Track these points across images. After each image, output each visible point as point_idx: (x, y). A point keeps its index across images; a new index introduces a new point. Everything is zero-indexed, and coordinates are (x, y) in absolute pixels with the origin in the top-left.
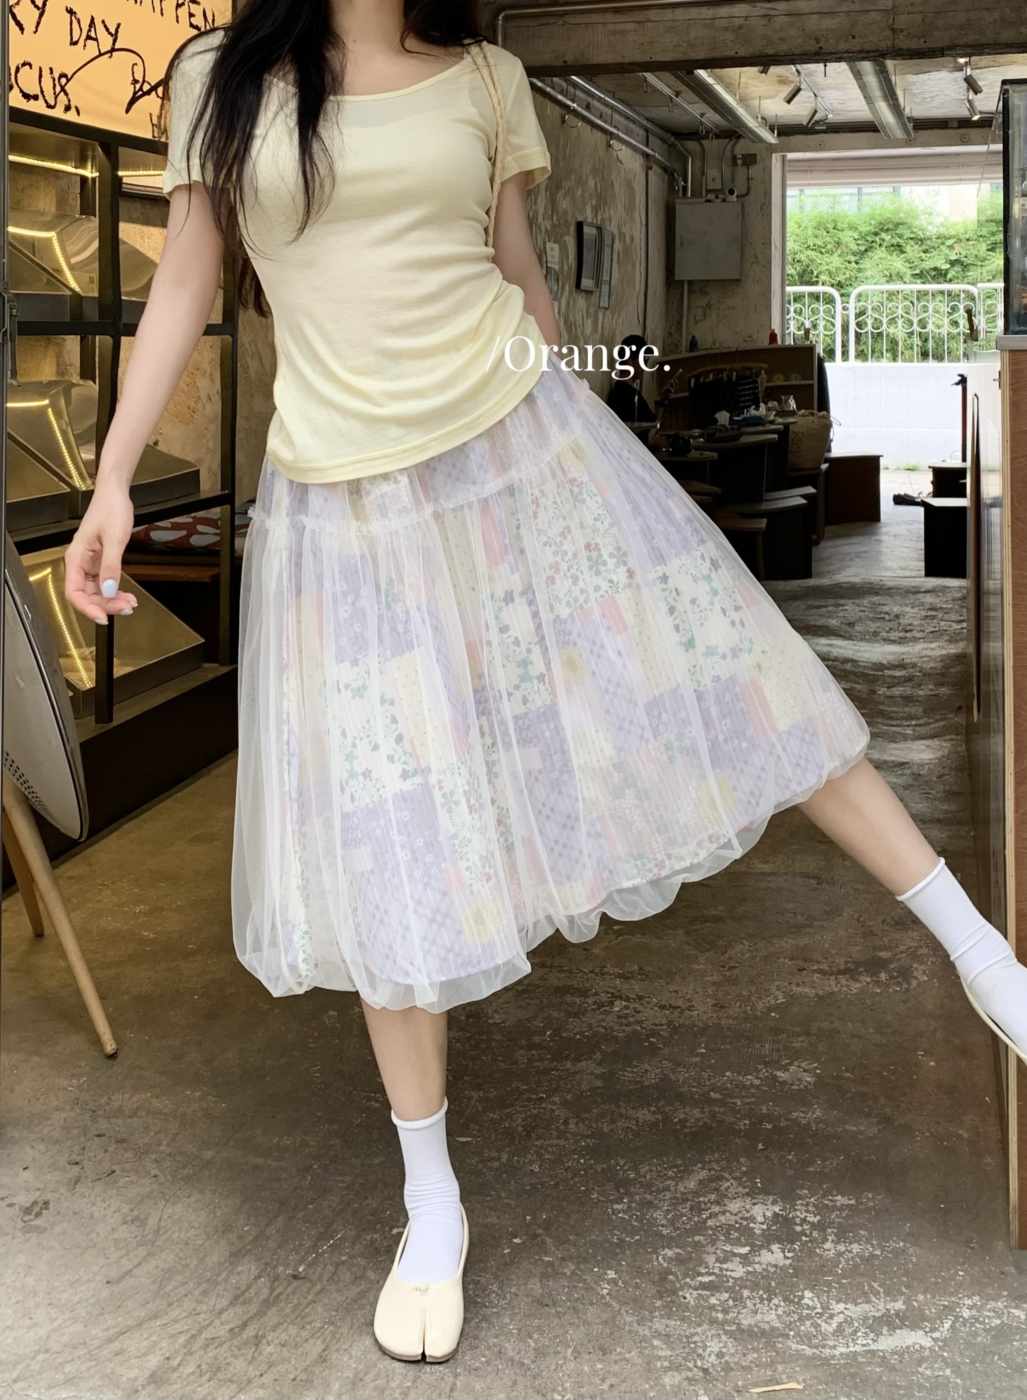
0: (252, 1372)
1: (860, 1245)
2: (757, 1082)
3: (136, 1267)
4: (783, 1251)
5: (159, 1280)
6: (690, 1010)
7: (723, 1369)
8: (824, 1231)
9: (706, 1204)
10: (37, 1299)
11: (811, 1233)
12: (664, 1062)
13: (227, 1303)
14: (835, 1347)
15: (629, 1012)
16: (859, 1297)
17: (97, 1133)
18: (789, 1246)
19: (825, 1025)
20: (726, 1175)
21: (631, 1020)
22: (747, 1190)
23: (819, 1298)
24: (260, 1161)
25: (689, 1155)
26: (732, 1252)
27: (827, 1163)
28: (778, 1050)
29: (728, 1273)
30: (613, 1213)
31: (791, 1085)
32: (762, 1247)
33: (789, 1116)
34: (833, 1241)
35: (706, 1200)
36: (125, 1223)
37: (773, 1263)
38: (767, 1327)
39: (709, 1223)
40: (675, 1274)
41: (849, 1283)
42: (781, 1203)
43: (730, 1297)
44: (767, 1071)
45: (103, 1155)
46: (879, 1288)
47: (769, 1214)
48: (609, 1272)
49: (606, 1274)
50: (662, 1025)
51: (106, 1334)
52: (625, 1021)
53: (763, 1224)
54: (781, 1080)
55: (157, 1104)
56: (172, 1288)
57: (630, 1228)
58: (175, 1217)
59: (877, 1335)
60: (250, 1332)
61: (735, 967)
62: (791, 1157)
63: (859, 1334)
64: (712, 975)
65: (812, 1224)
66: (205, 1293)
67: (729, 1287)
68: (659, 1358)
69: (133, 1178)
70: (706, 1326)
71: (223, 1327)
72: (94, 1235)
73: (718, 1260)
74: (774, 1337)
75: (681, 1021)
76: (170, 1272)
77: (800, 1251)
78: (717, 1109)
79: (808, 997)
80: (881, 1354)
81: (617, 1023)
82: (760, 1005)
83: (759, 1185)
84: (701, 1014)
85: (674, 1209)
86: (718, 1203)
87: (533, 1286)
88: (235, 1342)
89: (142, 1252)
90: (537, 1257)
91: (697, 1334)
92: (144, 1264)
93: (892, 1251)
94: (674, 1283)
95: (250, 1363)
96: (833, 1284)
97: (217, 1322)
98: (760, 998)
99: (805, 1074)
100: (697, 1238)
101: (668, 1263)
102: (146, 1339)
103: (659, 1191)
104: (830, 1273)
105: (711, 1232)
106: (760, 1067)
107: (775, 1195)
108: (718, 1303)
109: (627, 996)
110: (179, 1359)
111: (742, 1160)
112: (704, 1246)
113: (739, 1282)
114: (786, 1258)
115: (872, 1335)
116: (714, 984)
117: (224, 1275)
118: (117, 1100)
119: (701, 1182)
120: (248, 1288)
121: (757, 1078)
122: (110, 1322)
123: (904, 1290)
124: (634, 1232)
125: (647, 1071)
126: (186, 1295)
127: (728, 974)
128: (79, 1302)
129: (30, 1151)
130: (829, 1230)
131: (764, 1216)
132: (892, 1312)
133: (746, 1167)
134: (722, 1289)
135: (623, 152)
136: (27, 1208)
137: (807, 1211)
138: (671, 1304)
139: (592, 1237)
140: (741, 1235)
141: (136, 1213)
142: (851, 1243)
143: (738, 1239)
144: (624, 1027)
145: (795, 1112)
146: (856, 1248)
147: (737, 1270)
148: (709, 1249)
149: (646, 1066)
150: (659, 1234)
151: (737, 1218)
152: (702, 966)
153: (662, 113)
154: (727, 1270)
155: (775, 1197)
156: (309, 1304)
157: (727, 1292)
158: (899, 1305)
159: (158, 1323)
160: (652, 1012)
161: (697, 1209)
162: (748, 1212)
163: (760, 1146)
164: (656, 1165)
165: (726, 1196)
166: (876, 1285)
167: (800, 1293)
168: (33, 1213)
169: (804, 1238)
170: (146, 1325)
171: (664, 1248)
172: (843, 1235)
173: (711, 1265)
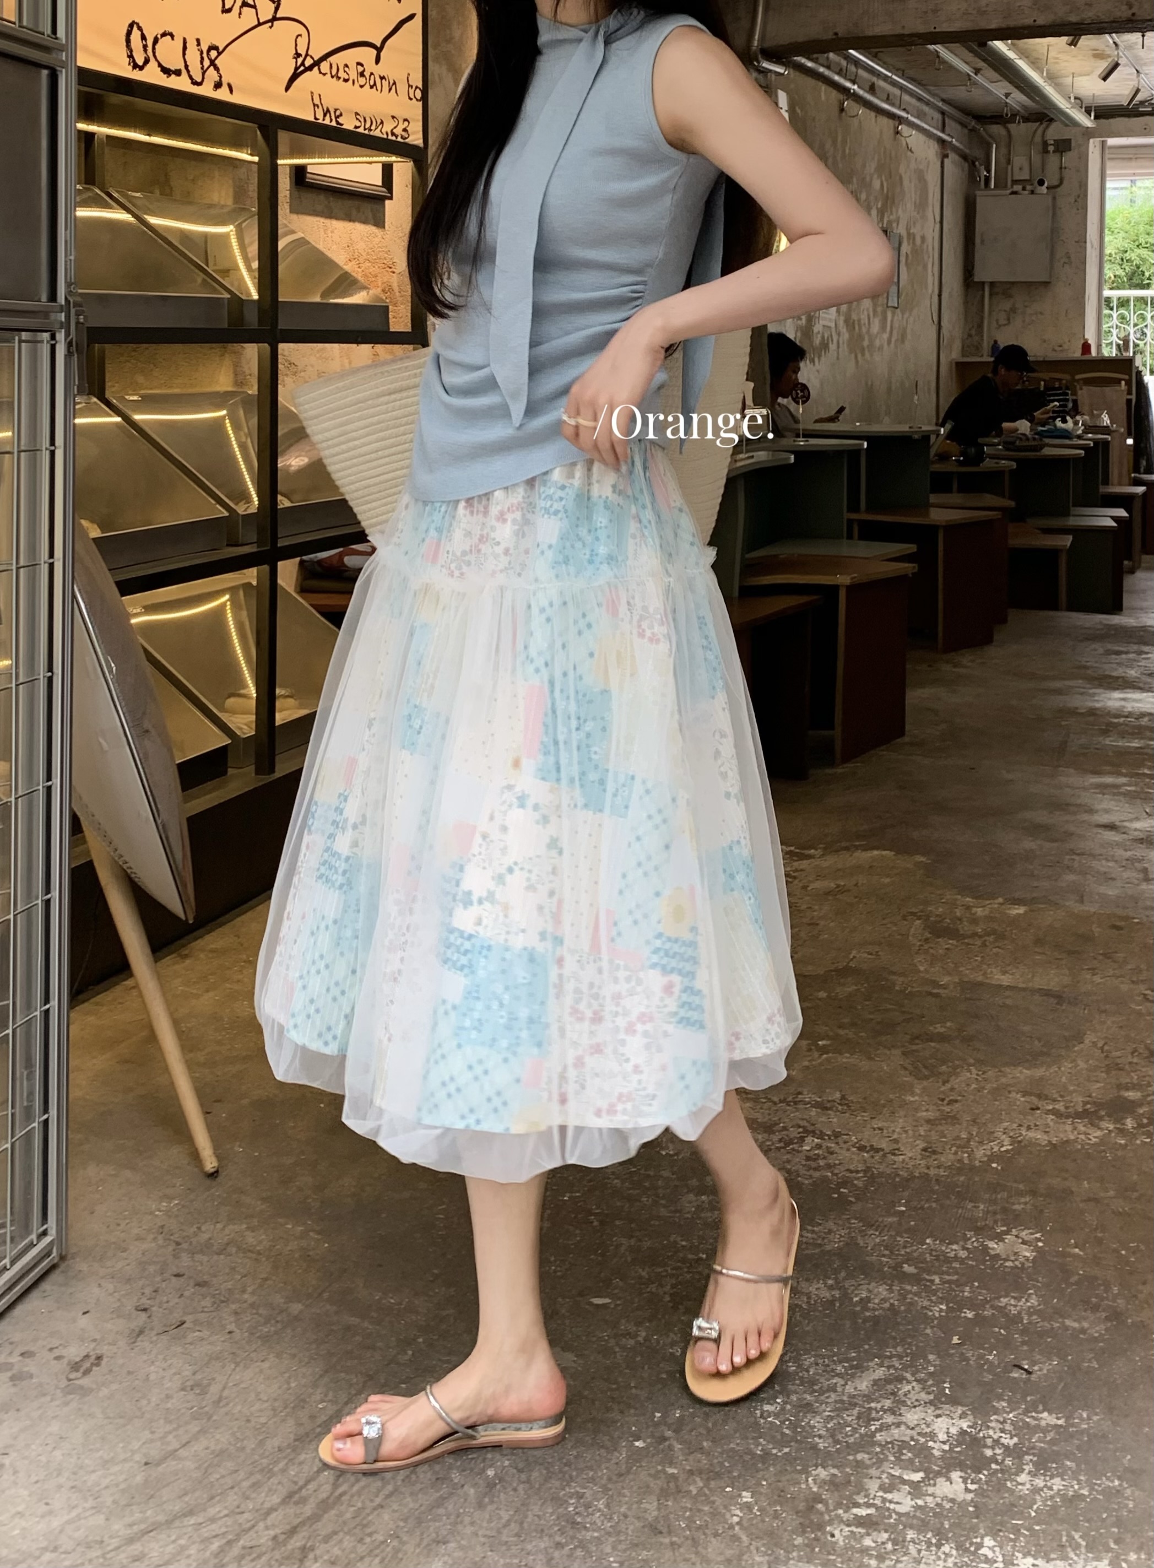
1: (1063, 1480)
2: (963, 1254)
3: (182, 1446)
4: (965, 1481)
5: (206, 1465)
6: (894, 1154)
8: (1020, 1458)
9: (878, 1412)
10: (62, 1480)
11: (1003, 1460)
12: (853, 1221)
13: (279, 1500)
15: (820, 1152)
16: (1053, 1551)
17: (175, 1271)
18: (973, 1475)
19: (1056, 1182)
20: (908, 1376)
21: (822, 1163)
22: (932, 1397)
23: (1001, 1548)
24: (354, 1320)
25: (866, 1347)
26: (900, 1477)
27: (1036, 1368)
28: (995, 1213)
29: (892, 1506)
30: (762, 1416)
31: (1006, 1260)
32: (939, 1474)
33: (996, 1303)
34: (1030, 1473)
35: (879, 1406)
36: (183, 1389)
37: (951, 1496)
39: (878, 1437)
40: (826, 1505)
41: (1043, 1531)
42: (971, 1417)
43: (889, 1539)
44: (977, 1240)
45: (177, 1300)
46: (1080, 1540)
47: (954, 1431)
48: (744, 1494)
49: (740, 1496)
50: (857, 1172)
51: (128, 1532)
52: (813, 1164)
53: (944, 1443)
54: (992, 1252)
55: (250, 1239)
56: (218, 1476)
57: (779, 1437)
58: (243, 1386)
61: (956, 1101)
62: (991, 1358)
64: (927, 1110)
65: (1007, 1448)
66: (256, 1486)
67: (890, 1525)
69: (205, 1332)
71: (266, 1532)
72: (144, 1402)
73: (882, 1488)
75: (882, 1168)
76: (221, 1454)
77: (987, 1482)
78: (908, 1287)
79: (1040, 1145)
81: (804, 1166)
82: (980, 1153)
83: (947, 1391)
84: (907, 1160)
85: (838, 1415)
86: (892, 1411)
87: (647, 1506)
88: (277, 1555)
89: (194, 1427)
90: (660, 1468)
92: (192, 1443)
93: (1103, 1492)
94: (822, 1514)
96: (1022, 1531)
98: (981, 1143)
99: (1024, 1246)
100: (860, 1456)
101: (819, 1487)
102: (174, 1542)
103: (822, 1391)
104: (1021, 1515)
105: (878, 1450)
106: (969, 1234)
107: (962, 1406)
108: (873, 1545)
109: (821, 1132)
111: (931, 1357)
112: (867, 1467)
113: (903, 1519)
114: (967, 1490)
116: (928, 1121)
117: (281, 1465)
118: (209, 1231)
119: (875, 1382)
120: (308, 1482)
121: (964, 1248)
122: (138, 1516)
123: (1112, 1545)
124: (783, 1441)
125: (830, 1231)
126: (232, 1488)
127: (947, 1109)
128: (107, 1487)
129: (96, 1290)
130: (1027, 1458)
131: (948, 1433)
133: (935, 1366)
134: (882, 1527)
135: (912, 138)
136: (76, 1363)
137: (1002, 1431)
138: (815, 1543)
139: (732, 1445)
140: (916, 1456)
141: (198, 1376)
142: (1052, 1477)
143: (911, 1461)
144: (811, 1172)
145: (1006, 1296)
146: (1057, 1484)
147: (904, 1502)
148: (873, 1472)
149: (831, 1224)
150: (814, 1447)
151: (914, 1433)
152: (917, 1098)
153: (960, 93)
154: (891, 1502)
155: (965, 1409)
156: (375, 1509)
157: (886, 1531)
159: (192, 1521)
160: (848, 1154)
161: (866, 1418)
162: (928, 1426)
163: (955, 1340)
164: (823, 1357)
165: (904, 1403)
166: (1077, 1536)
167: (979, 1540)
168: (82, 1370)
169: (994, 1466)
170: (177, 1523)
171: (817, 1467)
172: (1041, 1467)
173: (872, 1493)
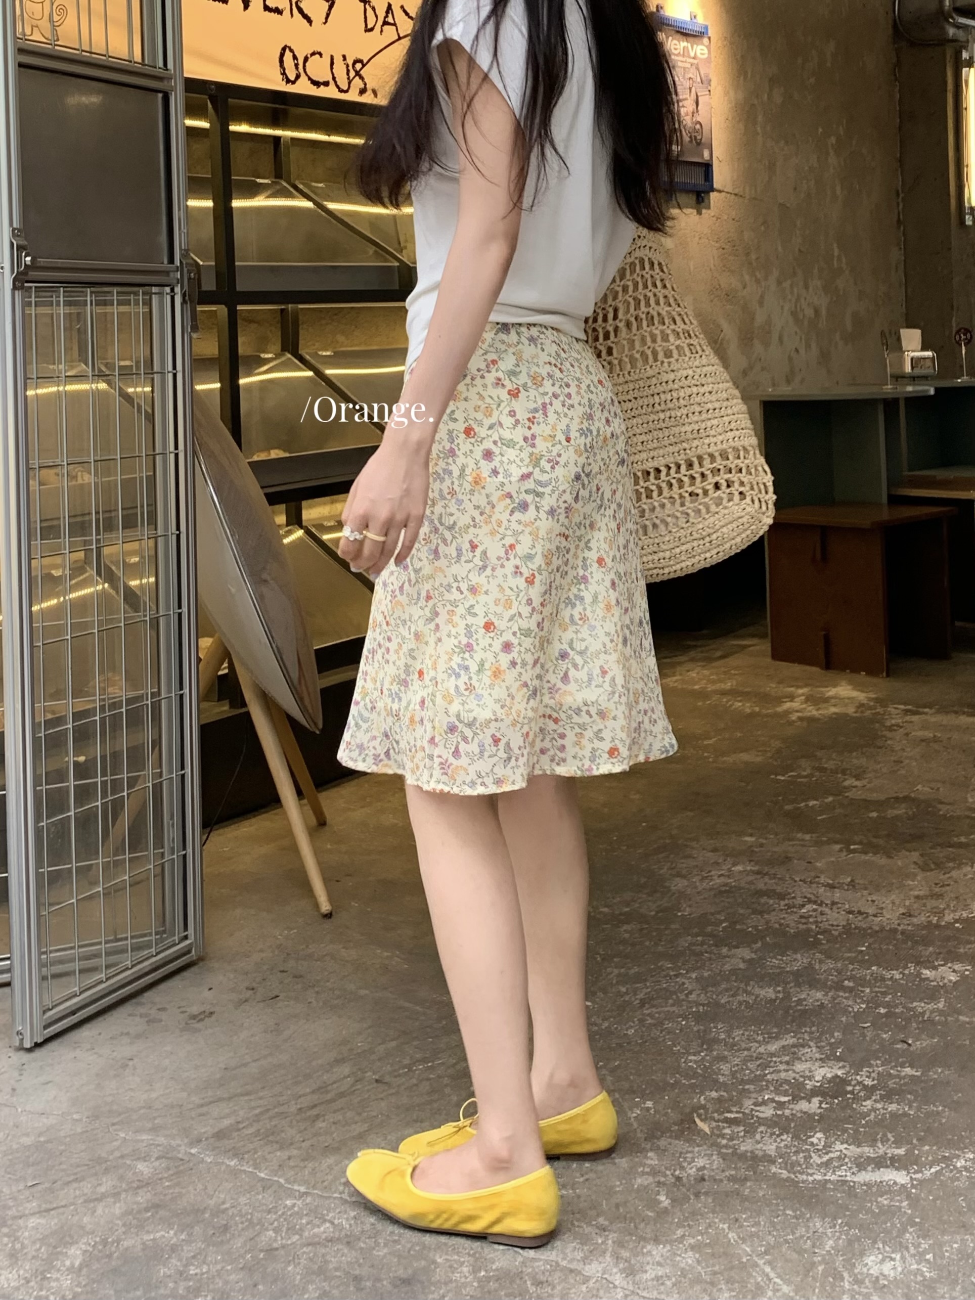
0: (298, 1138)
1: (898, 1105)
2: (897, 977)
3: (255, 1061)
4: (821, 1103)
5: (266, 1071)
6: (875, 916)
7: (695, 1179)
8: (873, 1092)
9: (776, 1063)
10: (164, 1074)
11: (858, 1093)
12: (817, 955)
13: (310, 1091)
14: (811, 1175)
15: (814, 914)
16: (865, 1142)
17: (282, 969)
18: (829, 1100)
20: (812, 1044)
21: (811, 920)
23: (826, 1139)
25: (788, 1026)
26: (772, 1099)
27: (917, 1043)
28: (940, 953)
29: (757, 1114)
30: (685, 1062)
31: (931, 981)
32: (803, 1098)
33: (909, 1005)
34: (875, 1101)
35: (778, 1060)
36: (265, 1032)
37: (805, 1110)
38: (760, 1153)
39: (769, 1077)
40: (707, 1110)
41: (865, 1131)
42: (847, 1069)
43: (744, 1130)
44: (914, 969)
45: (277, 984)
46: (891, 1138)
47: (829, 1075)
48: (648, 1103)
49: (645, 1105)
50: (838, 926)
51: (202, 1102)
52: (803, 921)
53: (818, 1082)
54: (923, 976)
55: (344, 953)
56: (273, 1077)
57: (691, 1074)
58: (307, 1032)
59: (859, 1171)
60: (315, 1112)
61: (949, 885)
62: (885, 1036)
63: (845, 1167)
64: (920, 890)
65: (865, 1087)
67: (750, 1123)
68: (644, 1165)
69: (292, 1002)
70: (705, 1147)
71: (296, 1106)
73: (755, 1104)
74: (761, 1161)
75: (860, 924)
76: (279, 1066)
77: (837, 1104)
78: (841, 994)
80: (852, 1184)
81: (796, 921)
82: (949, 917)
83: (837, 1054)
84: (884, 920)
85: (743, 1064)
86: (787, 1063)
88: (298, 1117)
89: (265, 1052)
91: (692, 1152)
92: (261, 1060)
93: (926, 1113)
94: (701, 1115)
95: (300, 1132)
96: (849, 1131)
97: (293, 1102)
98: (954, 911)
99: (952, 974)
100: (748, 1087)
101: (707, 1101)
102: (230, 1108)
103: (739, 1050)
104: (854, 1123)
105: (764, 1083)
106: (909, 965)
107: (845, 1062)
108: (730, 1133)
109: (822, 901)
110: (247, 1123)
111: (836, 1034)
112: (750, 1092)
113: (761, 1120)
114: (820, 1107)
115: (855, 1170)
119: (783, 1047)
120: (334, 1082)
121: (901, 973)
122: (210, 1094)
123: (915, 1141)
124: (693, 1076)
125: (795, 960)
126: (280, 1083)
127: (938, 890)
128: (194, 1079)
130: (878, 1092)
131: (824, 1076)
132: (890, 1155)
134: (741, 1124)
136: (195, 1015)
137: (867, 1077)
138: (686, 1130)
140: (791, 1088)
141: (278, 1026)
142: (891, 1103)
143: (786, 1090)
144: (799, 925)
145: (917, 1002)
146: (893, 1107)
147: (767, 1112)
149: (799, 956)
150: (715, 1081)
151: (797, 1076)
152: (916, 883)
154: (757, 1111)
156: (377, 1099)
157: (744, 1126)
158: (901, 1151)
159: (246, 1098)
160: (836, 916)
161: (765, 1066)
166: (889, 1135)
167: (812, 1134)
168: (197, 1019)
169: (849, 1096)
170: (235, 1099)
171: (711, 1091)
172: (888, 1097)
173: (746, 1106)
